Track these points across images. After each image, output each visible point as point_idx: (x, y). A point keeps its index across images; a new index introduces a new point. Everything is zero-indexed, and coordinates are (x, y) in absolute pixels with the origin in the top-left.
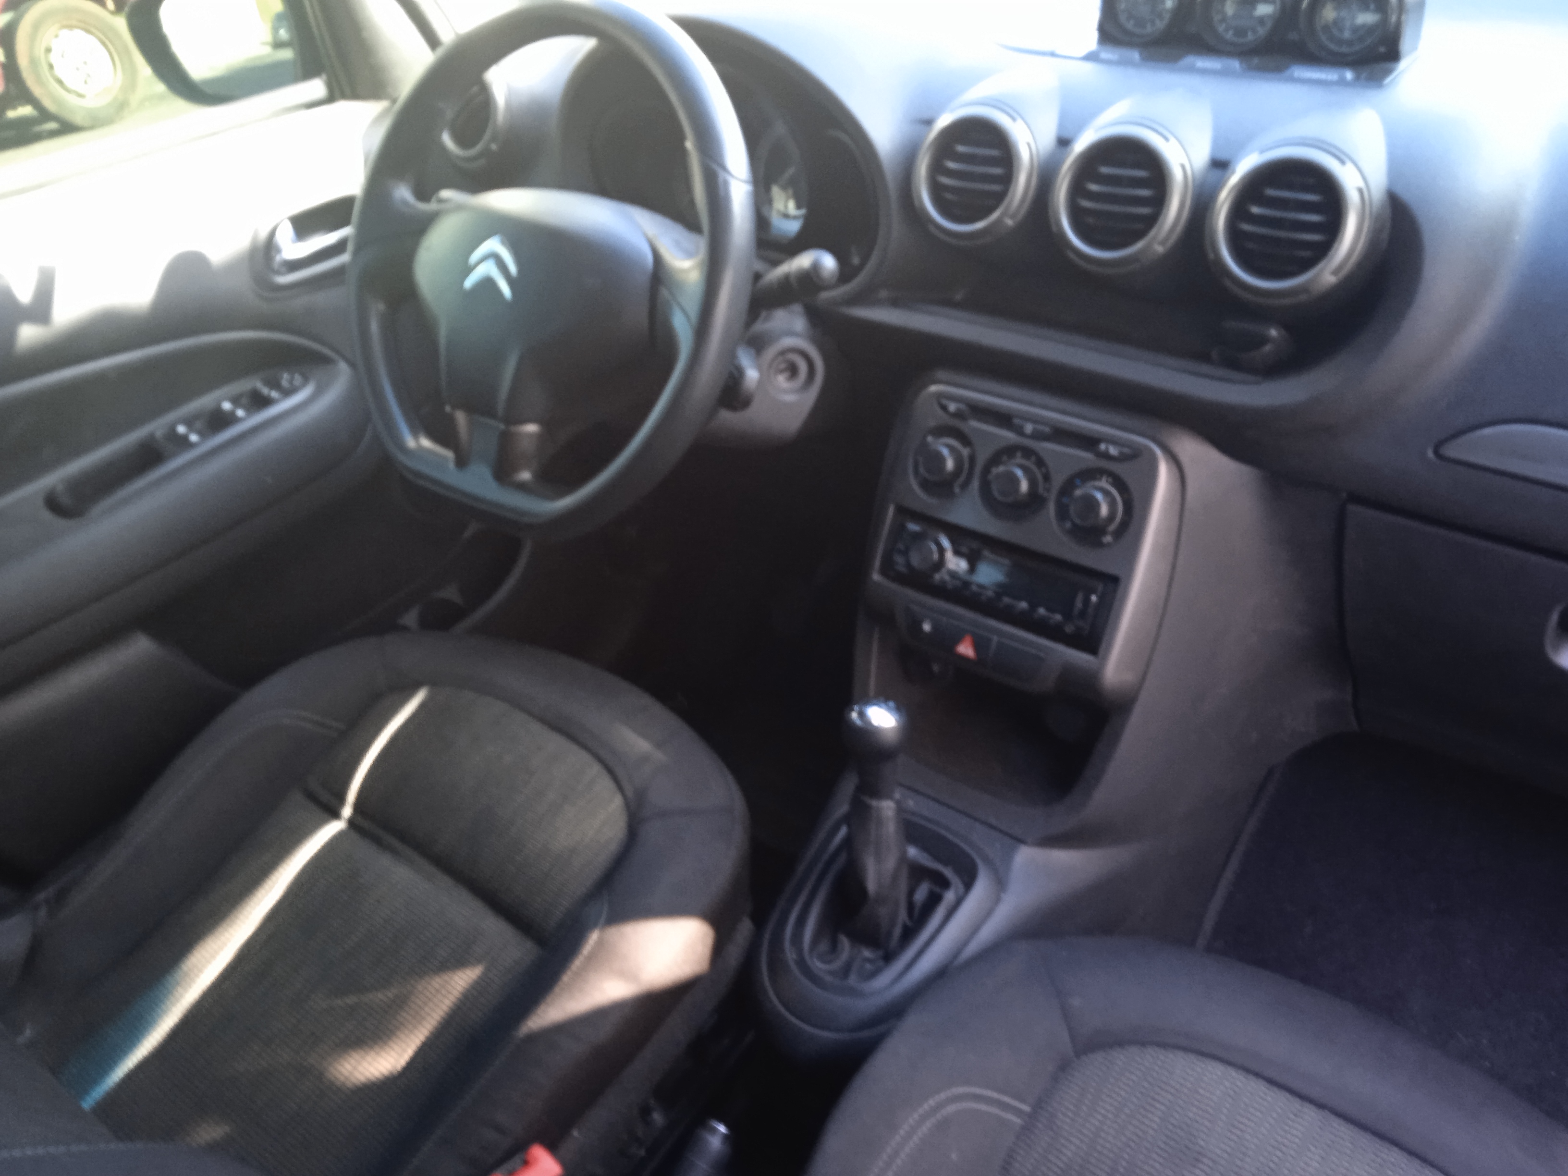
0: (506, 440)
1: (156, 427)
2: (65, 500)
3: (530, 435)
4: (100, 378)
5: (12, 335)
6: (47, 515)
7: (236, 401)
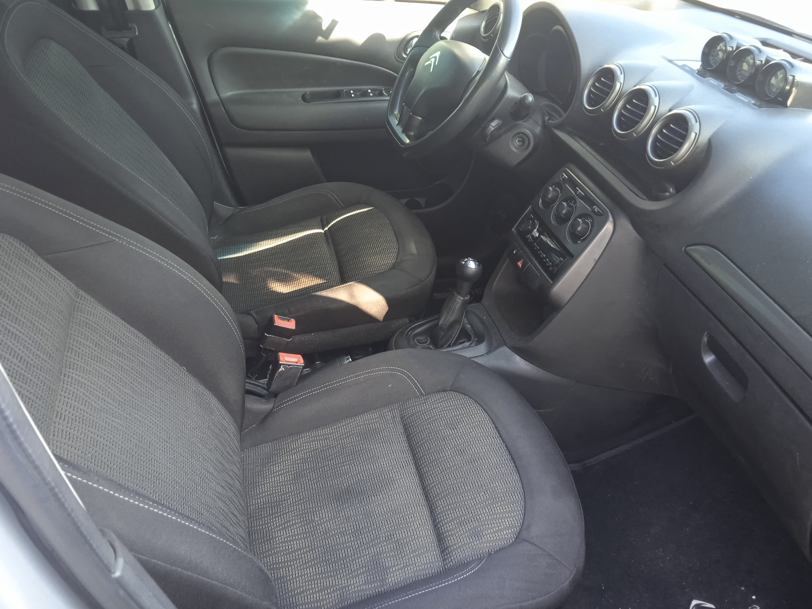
0: (410, 119)
1: (345, 89)
2: (308, 97)
3: (419, 120)
4: (334, 63)
5: (316, 38)
6: (300, 98)
7: (373, 90)
